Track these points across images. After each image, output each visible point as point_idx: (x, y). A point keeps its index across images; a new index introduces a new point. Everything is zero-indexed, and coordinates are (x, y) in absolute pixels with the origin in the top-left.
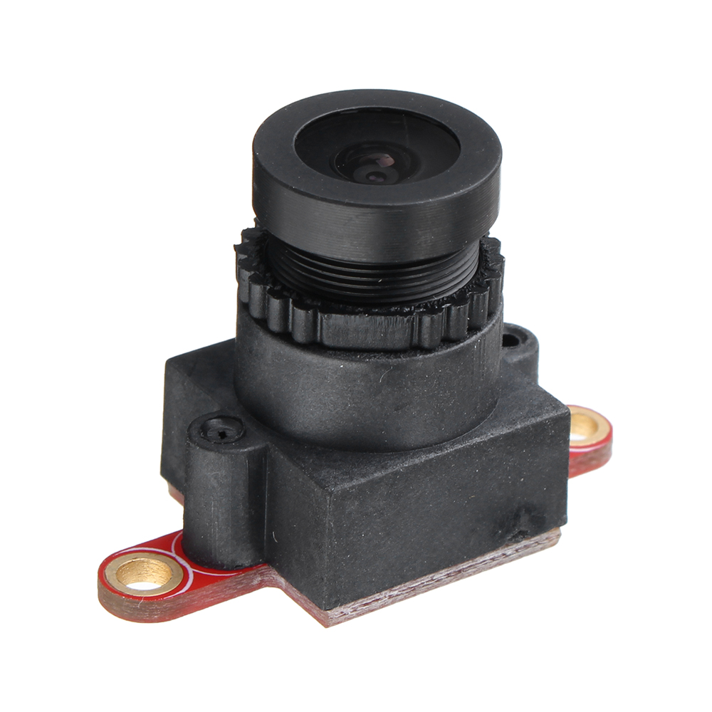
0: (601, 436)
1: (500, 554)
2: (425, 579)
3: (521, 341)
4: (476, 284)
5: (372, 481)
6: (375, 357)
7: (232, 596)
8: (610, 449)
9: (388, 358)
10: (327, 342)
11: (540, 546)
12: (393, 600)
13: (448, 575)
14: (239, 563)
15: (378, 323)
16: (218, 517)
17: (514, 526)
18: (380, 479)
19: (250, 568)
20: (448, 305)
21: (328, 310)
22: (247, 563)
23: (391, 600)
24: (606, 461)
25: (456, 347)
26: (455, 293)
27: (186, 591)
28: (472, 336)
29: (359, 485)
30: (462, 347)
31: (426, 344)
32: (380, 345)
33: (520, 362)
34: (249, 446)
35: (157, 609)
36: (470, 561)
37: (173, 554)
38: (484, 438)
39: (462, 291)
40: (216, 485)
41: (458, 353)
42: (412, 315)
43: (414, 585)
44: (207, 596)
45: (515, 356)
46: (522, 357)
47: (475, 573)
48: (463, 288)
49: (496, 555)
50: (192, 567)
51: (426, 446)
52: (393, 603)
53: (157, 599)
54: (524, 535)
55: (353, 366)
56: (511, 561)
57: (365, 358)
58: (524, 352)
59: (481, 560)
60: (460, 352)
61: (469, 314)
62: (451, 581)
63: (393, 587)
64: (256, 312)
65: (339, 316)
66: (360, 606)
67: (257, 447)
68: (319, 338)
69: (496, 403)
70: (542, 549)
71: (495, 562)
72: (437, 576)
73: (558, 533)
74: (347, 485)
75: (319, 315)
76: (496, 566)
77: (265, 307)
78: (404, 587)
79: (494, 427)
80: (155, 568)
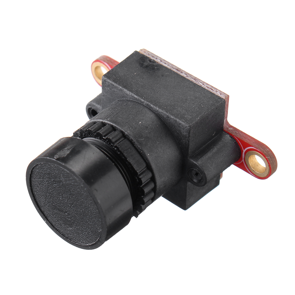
0: (98, 64)
1: (162, 63)
2: (189, 78)
3: (92, 109)
4: (90, 135)
5: (176, 117)
6: (137, 147)
7: (242, 132)
8: (100, 58)
9: (135, 142)
10: (145, 165)
11: (149, 53)
12: (203, 83)
13: (182, 72)
14: (230, 138)
15: (127, 154)
16: (222, 155)
17: (150, 65)
18: (173, 115)
19: (229, 133)
20: (104, 137)
21: (135, 173)
22: (228, 136)
23: (204, 83)
24: (104, 56)
25: (114, 125)
26: (98, 138)
27: (252, 147)
28: (106, 123)
29: (180, 120)
30: (112, 123)
31: (121, 134)
32: (133, 148)
33: (98, 104)
34: (194, 163)
35: (265, 151)
36: (172, 69)
37: (243, 160)
38: (133, 95)
39: (95, 137)
40: (214, 164)
41: (115, 123)
42: (116, 146)
43: (194, 80)
44: (248, 139)
45: (98, 107)
46: (96, 105)
47: (174, 66)
48: (94, 137)
49: (163, 63)
50: (243, 151)
51: (150, 110)
52: (204, 82)
53: (262, 153)
54: (150, 60)
55: (145, 151)
56: (161, 58)
57: (140, 149)
58: (94, 105)
59: (169, 66)
60: (114, 122)
61: (100, 129)
62: (183, 71)
63: (200, 86)
64: (152, 195)
65: (134, 168)
66: (214, 91)
67: (192, 161)
68: (145, 168)
69: (119, 100)
70: (149, 52)
71: (166, 62)
72: (185, 76)
73: (141, 51)
74: (183, 123)
75: (139, 174)
76: (166, 61)
77: (149, 193)
78: (197, 83)
79: (127, 94)
80: (252, 162)
